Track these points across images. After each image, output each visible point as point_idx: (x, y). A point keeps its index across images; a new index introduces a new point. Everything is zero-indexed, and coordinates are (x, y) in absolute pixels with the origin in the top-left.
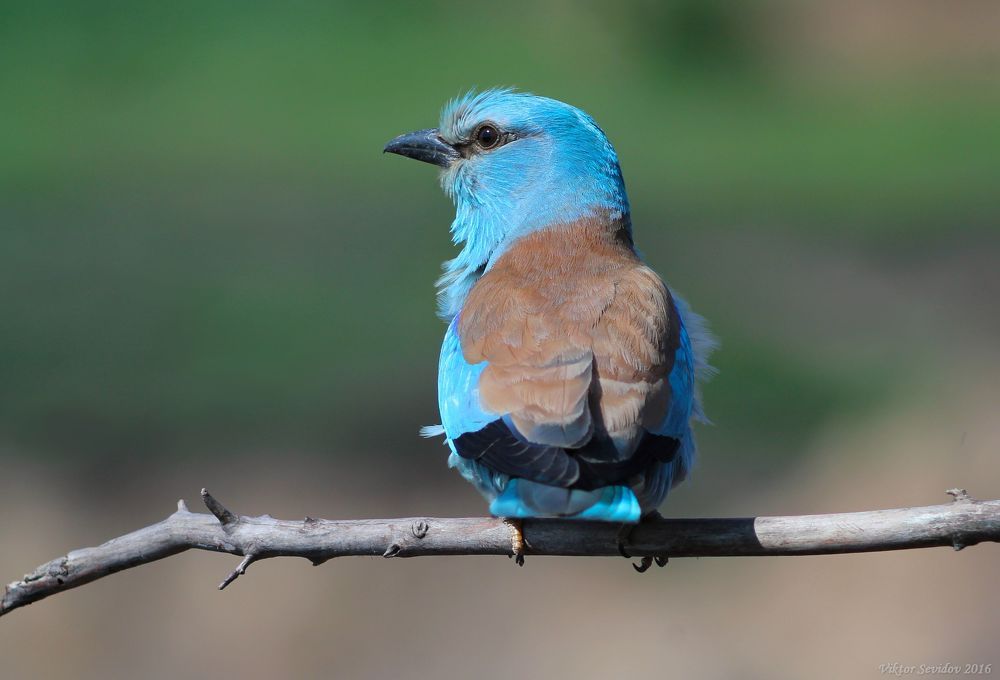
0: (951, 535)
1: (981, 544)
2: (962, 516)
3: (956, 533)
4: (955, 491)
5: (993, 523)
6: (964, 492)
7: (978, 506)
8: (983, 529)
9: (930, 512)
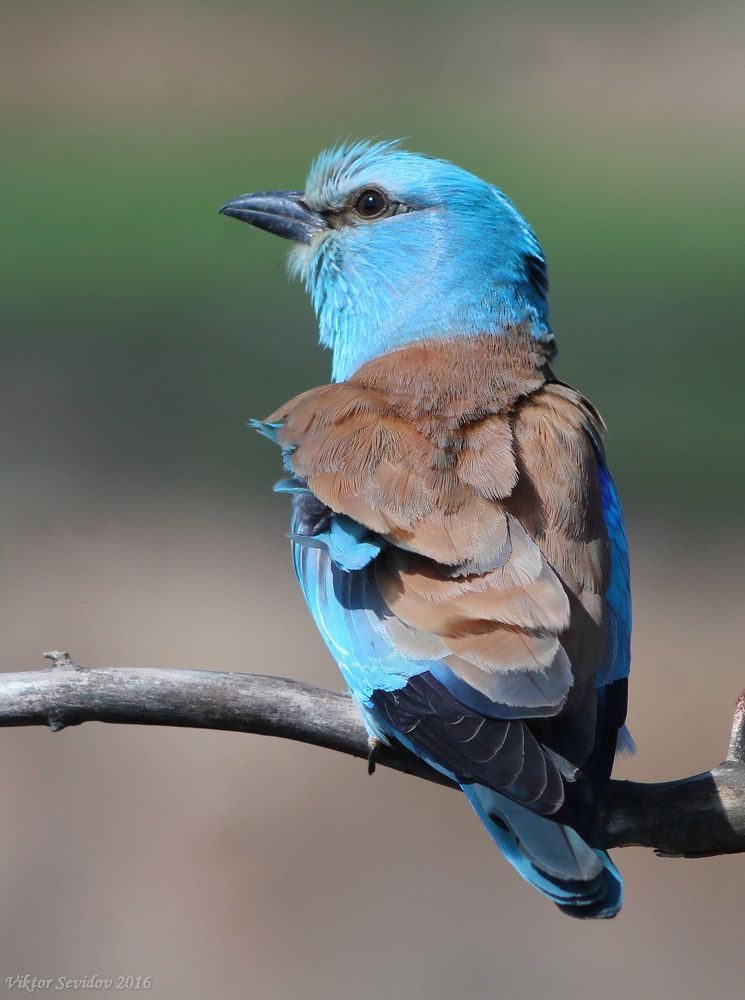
0: (47, 710)
1: (83, 724)
2: (62, 686)
3: (53, 709)
4: (55, 654)
5: (101, 697)
6: (67, 656)
7: (84, 674)
8: (89, 705)
9: (21, 680)
